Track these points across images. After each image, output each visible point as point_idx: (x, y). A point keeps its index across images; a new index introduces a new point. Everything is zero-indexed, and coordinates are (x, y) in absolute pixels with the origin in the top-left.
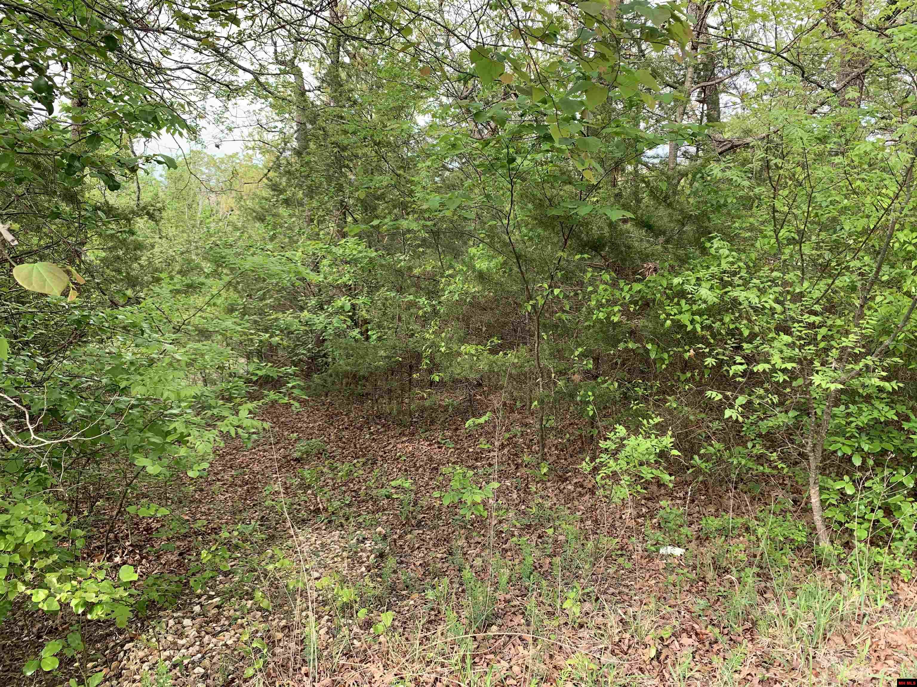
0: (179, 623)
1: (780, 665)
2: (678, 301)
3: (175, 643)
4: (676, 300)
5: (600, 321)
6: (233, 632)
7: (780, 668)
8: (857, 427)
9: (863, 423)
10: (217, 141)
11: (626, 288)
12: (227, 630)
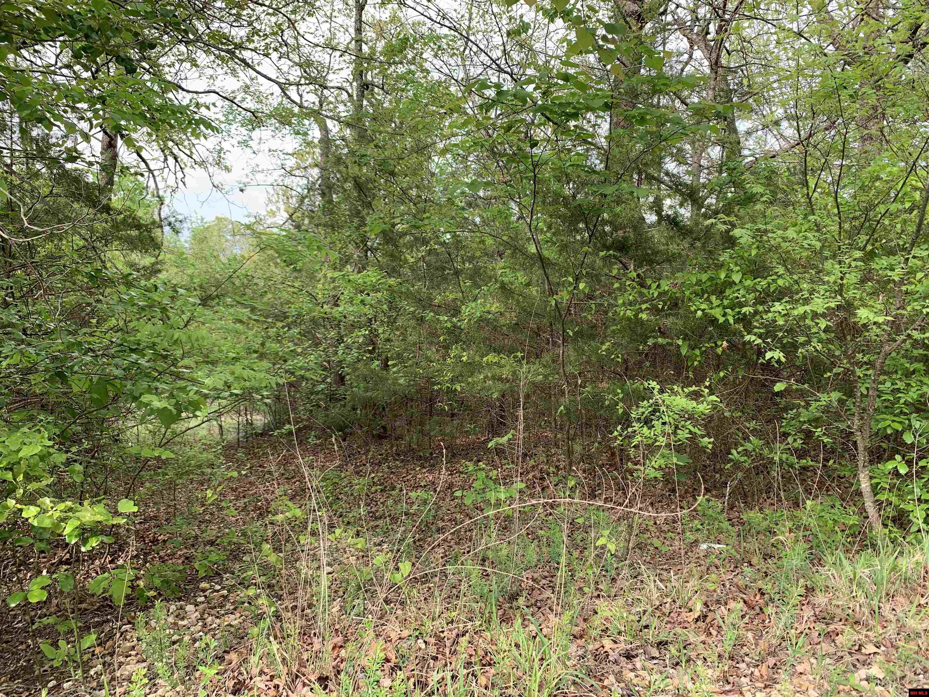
0: (181, 608)
1: (841, 620)
2: (708, 297)
3: (175, 624)
4: (706, 296)
5: (629, 319)
6: (238, 615)
7: (841, 623)
8: (906, 403)
9: (913, 399)
10: (241, 185)
11: (654, 286)
12: (232, 613)
